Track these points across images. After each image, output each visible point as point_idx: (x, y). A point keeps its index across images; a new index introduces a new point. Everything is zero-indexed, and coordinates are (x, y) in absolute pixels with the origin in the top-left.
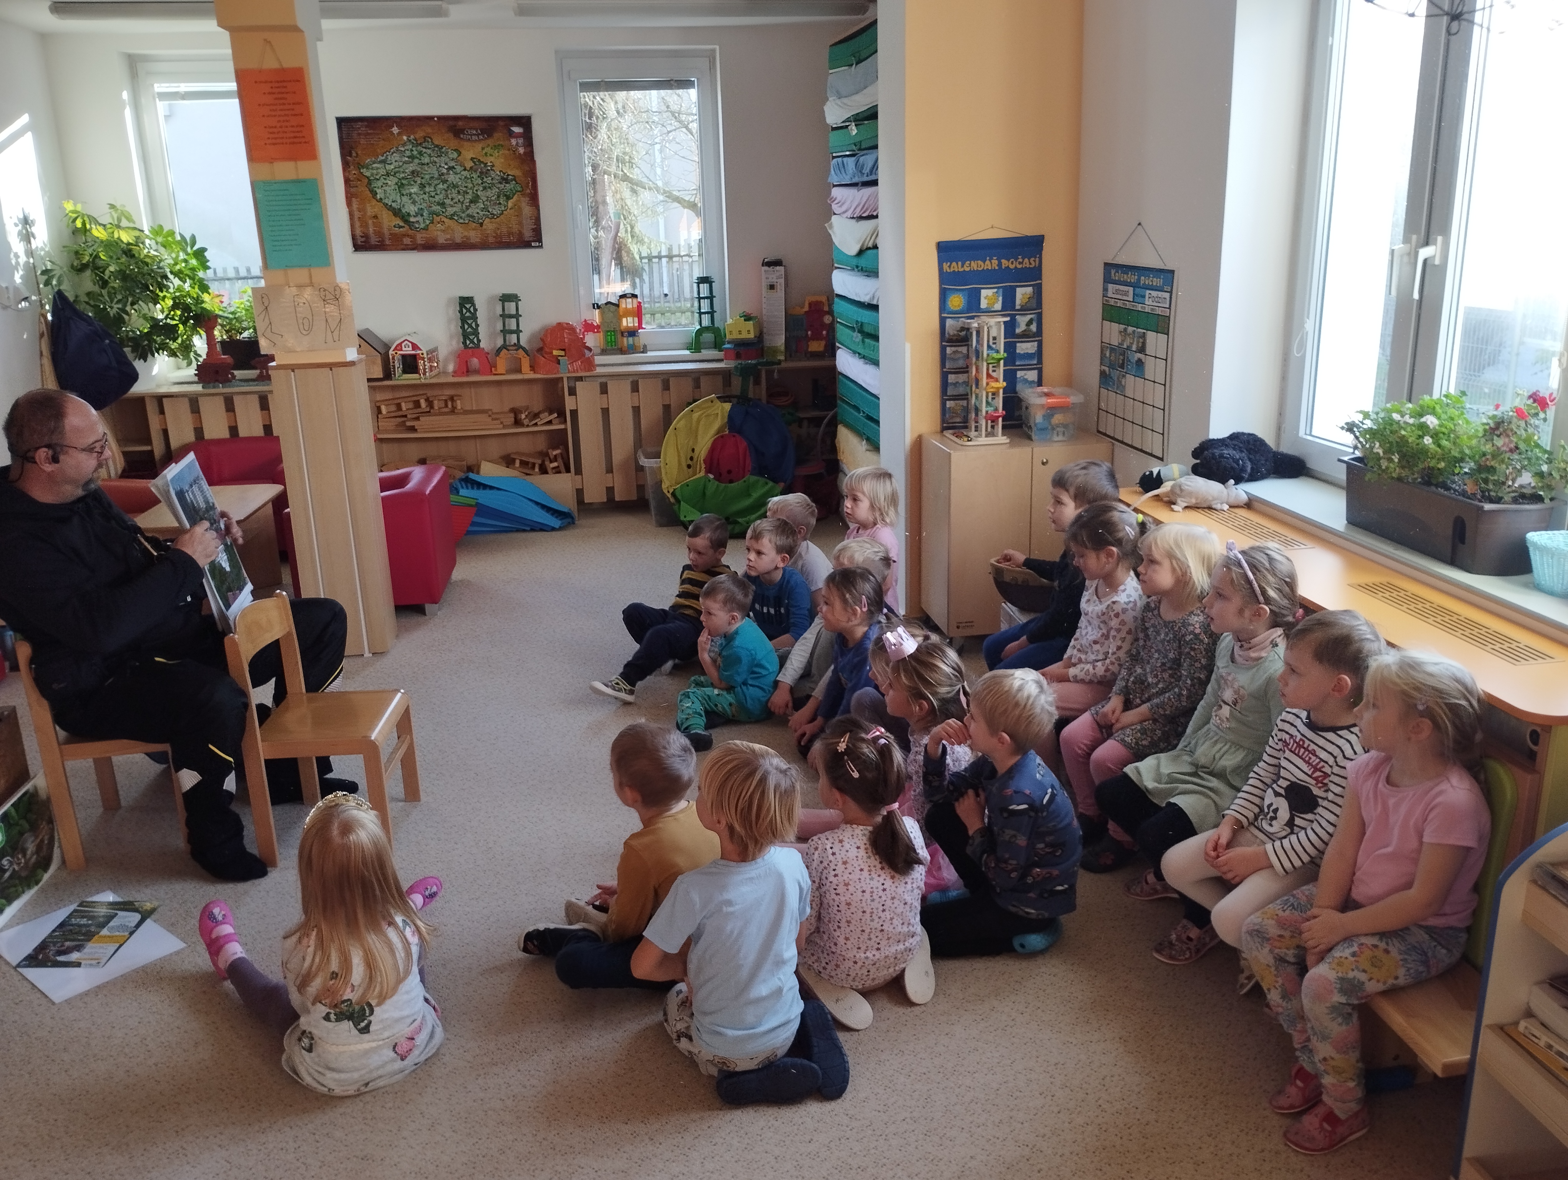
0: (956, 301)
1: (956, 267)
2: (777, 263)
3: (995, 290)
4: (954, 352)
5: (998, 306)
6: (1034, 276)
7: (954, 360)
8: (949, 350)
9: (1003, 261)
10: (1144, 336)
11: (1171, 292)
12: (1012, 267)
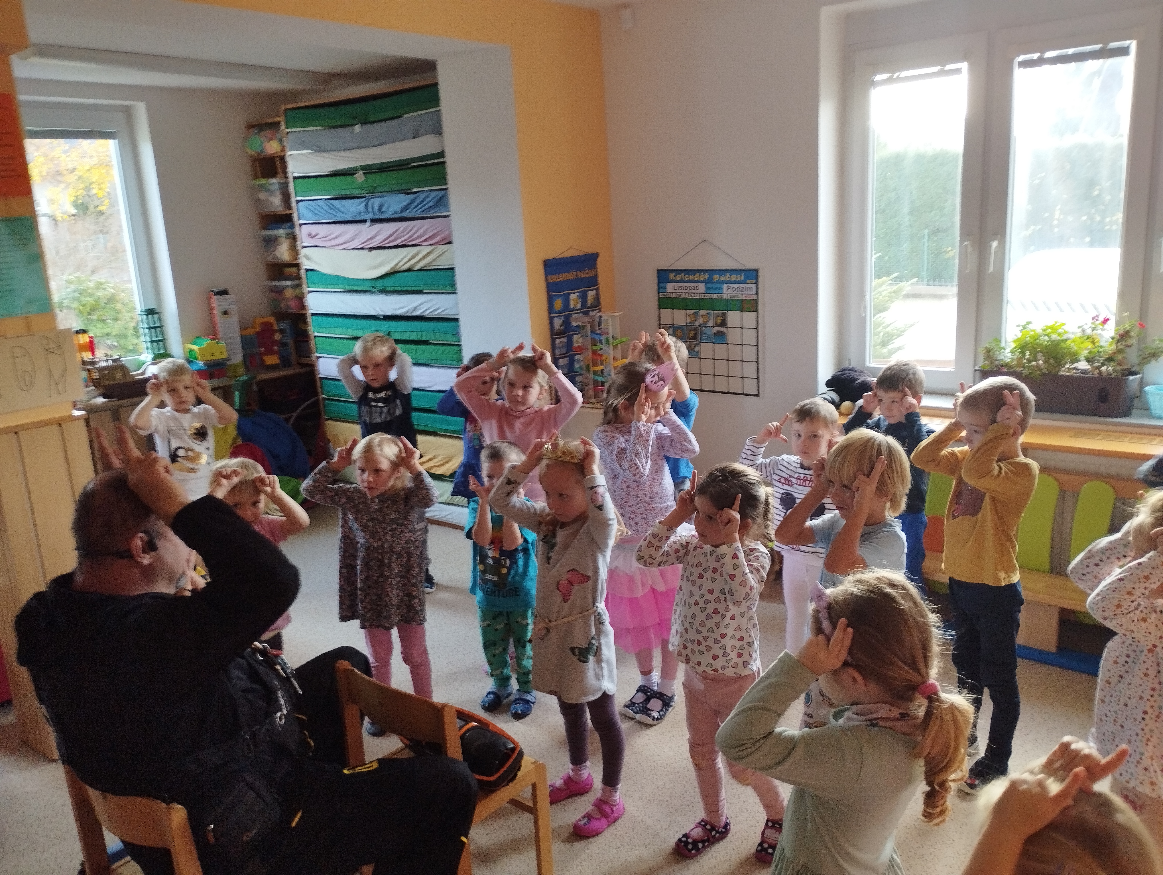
0: (558, 304)
1: (554, 278)
2: (223, 293)
3: (578, 294)
4: (561, 342)
5: (579, 306)
6: (593, 282)
7: (560, 348)
8: (558, 341)
9: (579, 272)
10: (724, 315)
11: (757, 283)
12: (583, 276)
